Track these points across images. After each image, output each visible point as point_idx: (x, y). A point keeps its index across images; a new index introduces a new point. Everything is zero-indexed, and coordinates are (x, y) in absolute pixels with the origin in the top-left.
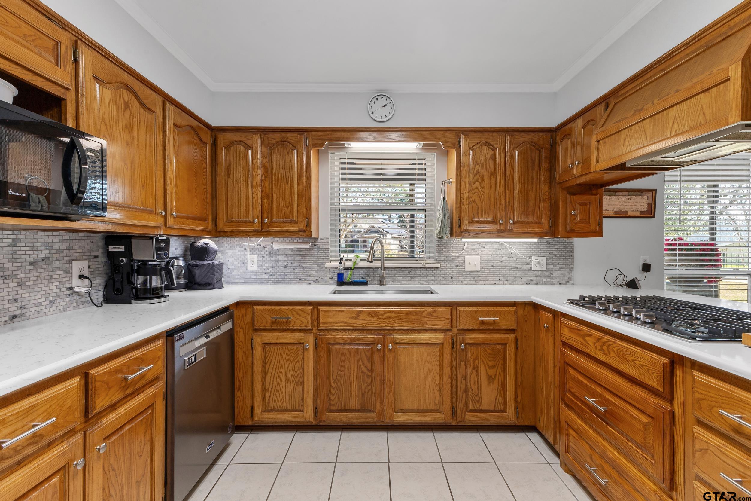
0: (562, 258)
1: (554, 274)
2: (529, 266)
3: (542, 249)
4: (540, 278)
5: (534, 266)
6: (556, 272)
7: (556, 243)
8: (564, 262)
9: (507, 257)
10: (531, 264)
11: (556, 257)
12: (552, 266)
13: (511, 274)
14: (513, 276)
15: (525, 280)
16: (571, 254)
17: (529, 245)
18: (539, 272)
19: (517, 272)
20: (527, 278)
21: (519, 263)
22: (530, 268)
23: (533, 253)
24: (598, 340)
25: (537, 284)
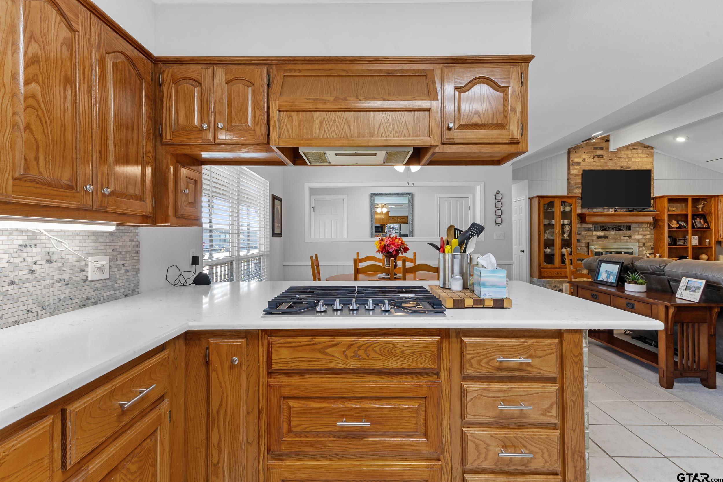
0: (128, 256)
1: (118, 282)
2: (84, 273)
3: (103, 244)
4: (99, 292)
5: (92, 274)
6: (121, 278)
7: (121, 234)
8: (130, 261)
9: (44, 262)
10: (86, 270)
11: (121, 256)
12: (116, 269)
13: (52, 294)
14: (55, 297)
15: (77, 301)
16: (137, 249)
17: (84, 238)
18: (100, 282)
19: (64, 288)
20: (80, 296)
21: (69, 271)
22: (85, 278)
23: (91, 252)
24: (350, 346)
25: (95, 304)
